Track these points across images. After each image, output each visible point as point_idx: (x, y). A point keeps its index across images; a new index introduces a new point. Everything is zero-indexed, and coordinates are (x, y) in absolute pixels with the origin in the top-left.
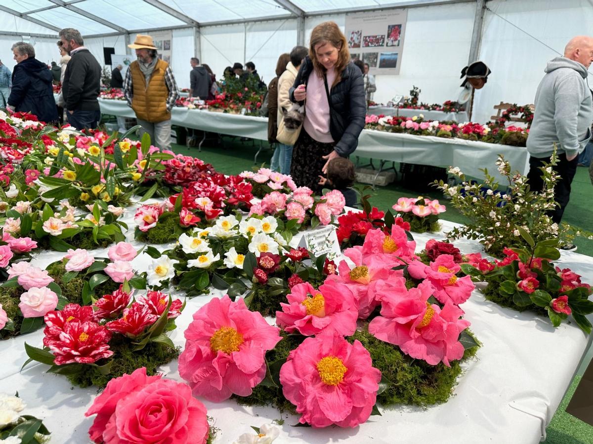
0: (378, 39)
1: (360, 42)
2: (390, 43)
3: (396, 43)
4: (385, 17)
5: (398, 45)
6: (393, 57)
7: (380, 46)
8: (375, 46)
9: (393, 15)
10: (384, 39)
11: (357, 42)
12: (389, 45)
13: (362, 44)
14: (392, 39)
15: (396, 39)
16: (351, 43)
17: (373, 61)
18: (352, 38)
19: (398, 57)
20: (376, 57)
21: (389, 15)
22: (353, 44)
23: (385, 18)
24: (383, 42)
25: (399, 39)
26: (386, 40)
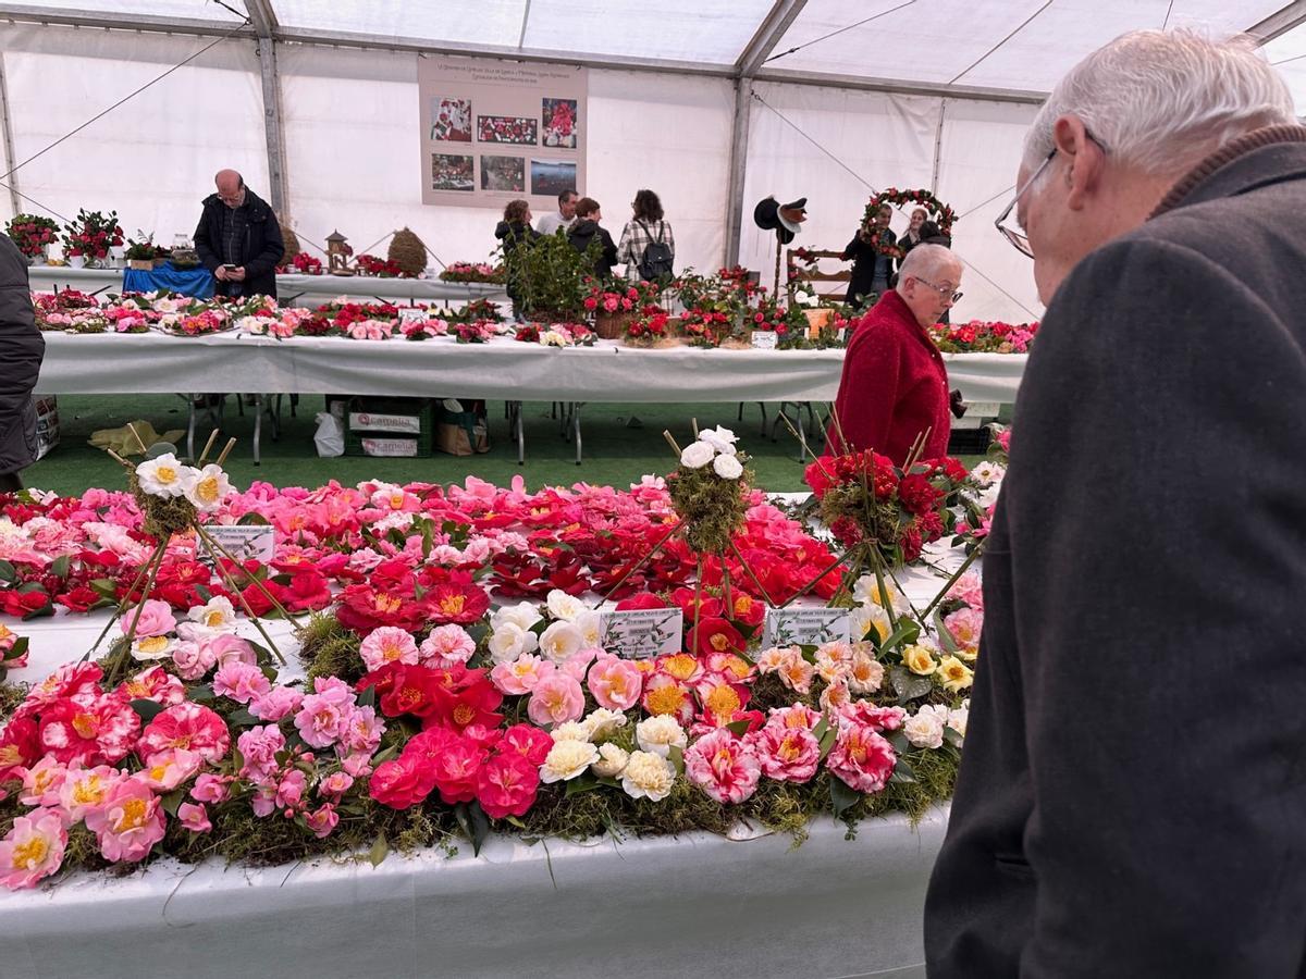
0: (520, 127)
1: (470, 129)
2: (552, 140)
3: (567, 141)
4: (534, 78)
5: (574, 147)
6: (566, 171)
7: (526, 142)
8: (513, 142)
9: (554, 76)
10: (535, 128)
11: (459, 126)
12: (549, 142)
13: (475, 133)
14: (555, 130)
15: (566, 133)
16: (444, 130)
17: (513, 178)
18: (443, 117)
19: (578, 172)
20: (522, 169)
21: (542, 75)
22: (448, 133)
23: (535, 81)
24: (534, 134)
25: (574, 132)
26: (541, 132)
